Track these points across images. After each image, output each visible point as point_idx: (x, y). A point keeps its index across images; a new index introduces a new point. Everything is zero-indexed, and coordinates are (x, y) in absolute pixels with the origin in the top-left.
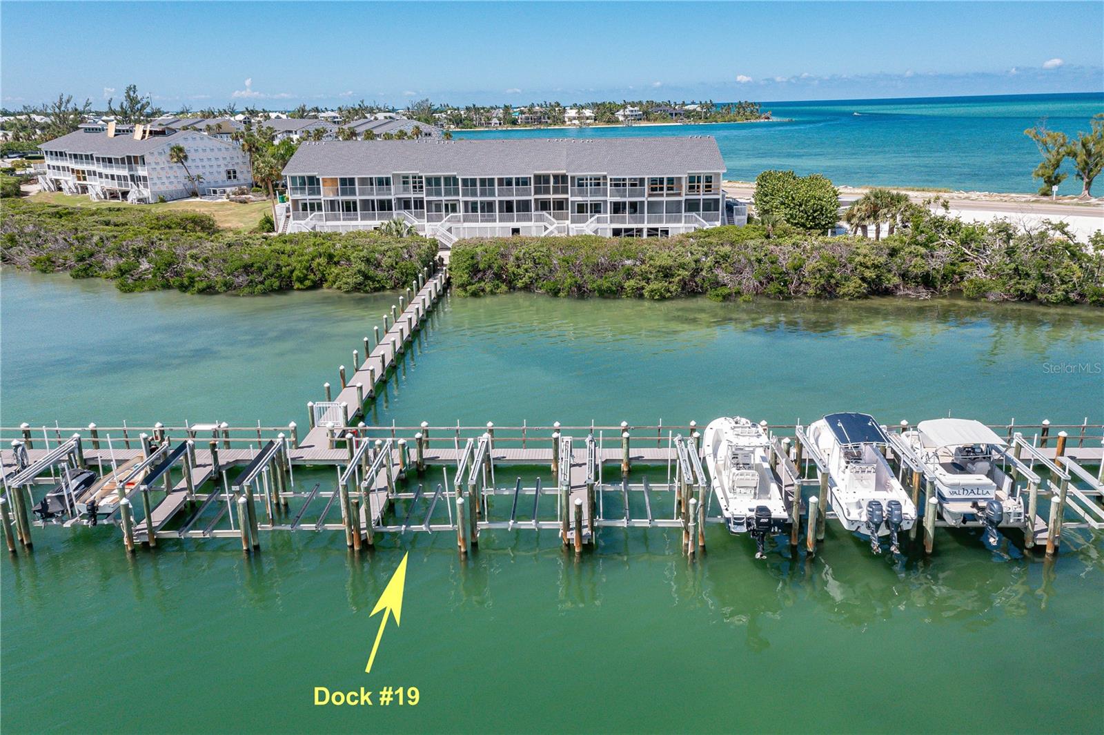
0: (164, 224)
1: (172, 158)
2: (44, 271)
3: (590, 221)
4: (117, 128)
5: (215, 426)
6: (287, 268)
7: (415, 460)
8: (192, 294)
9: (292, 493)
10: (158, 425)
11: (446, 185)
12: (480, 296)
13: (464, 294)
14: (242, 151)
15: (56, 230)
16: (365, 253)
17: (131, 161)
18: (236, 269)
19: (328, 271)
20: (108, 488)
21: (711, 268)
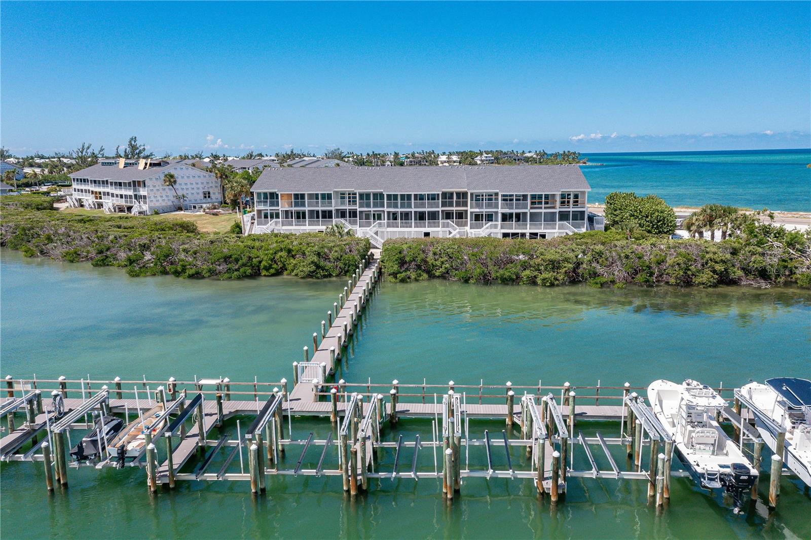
0: (161, 228)
1: (165, 182)
2: (72, 261)
3: (485, 227)
4: (126, 162)
5: (219, 381)
6: (257, 259)
7: (389, 413)
8: (184, 278)
9: (290, 440)
10: (172, 379)
11: (374, 199)
12: (407, 282)
13: (394, 280)
14: (215, 178)
15: (81, 231)
16: (316, 248)
17: (136, 184)
18: (218, 260)
19: (288, 262)
20: (133, 434)
21: (590, 262)
